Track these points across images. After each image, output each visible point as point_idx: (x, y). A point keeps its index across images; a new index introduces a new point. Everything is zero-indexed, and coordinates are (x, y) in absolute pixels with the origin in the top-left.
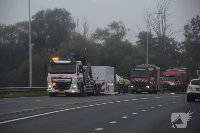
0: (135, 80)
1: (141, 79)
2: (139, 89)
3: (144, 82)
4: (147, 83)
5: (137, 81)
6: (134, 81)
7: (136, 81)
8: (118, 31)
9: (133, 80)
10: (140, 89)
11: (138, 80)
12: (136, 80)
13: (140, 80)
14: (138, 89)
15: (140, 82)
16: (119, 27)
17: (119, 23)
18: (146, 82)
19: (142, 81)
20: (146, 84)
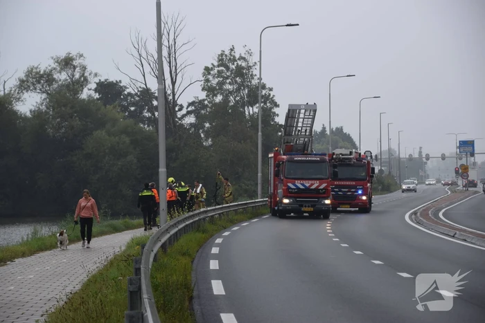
0: (296, 186)
1: (310, 182)
2: (305, 206)
3: (317, 190)
4: (324, 193)
5: (301, 187)
6: (293, 187)
7: (298, 188)
8: (73, 76)
9: (290, 185)
10: (309, 207)
11: (303, 185)
12: (299, 184)
13: (307, 185)
14: (302, 206)
15: (307, 190)
16: (75, 67)
17: (75, 57)
18: (322, 190)
19: (313, 187)
20: (321, 194)
